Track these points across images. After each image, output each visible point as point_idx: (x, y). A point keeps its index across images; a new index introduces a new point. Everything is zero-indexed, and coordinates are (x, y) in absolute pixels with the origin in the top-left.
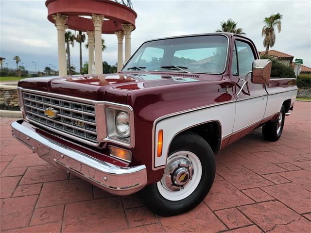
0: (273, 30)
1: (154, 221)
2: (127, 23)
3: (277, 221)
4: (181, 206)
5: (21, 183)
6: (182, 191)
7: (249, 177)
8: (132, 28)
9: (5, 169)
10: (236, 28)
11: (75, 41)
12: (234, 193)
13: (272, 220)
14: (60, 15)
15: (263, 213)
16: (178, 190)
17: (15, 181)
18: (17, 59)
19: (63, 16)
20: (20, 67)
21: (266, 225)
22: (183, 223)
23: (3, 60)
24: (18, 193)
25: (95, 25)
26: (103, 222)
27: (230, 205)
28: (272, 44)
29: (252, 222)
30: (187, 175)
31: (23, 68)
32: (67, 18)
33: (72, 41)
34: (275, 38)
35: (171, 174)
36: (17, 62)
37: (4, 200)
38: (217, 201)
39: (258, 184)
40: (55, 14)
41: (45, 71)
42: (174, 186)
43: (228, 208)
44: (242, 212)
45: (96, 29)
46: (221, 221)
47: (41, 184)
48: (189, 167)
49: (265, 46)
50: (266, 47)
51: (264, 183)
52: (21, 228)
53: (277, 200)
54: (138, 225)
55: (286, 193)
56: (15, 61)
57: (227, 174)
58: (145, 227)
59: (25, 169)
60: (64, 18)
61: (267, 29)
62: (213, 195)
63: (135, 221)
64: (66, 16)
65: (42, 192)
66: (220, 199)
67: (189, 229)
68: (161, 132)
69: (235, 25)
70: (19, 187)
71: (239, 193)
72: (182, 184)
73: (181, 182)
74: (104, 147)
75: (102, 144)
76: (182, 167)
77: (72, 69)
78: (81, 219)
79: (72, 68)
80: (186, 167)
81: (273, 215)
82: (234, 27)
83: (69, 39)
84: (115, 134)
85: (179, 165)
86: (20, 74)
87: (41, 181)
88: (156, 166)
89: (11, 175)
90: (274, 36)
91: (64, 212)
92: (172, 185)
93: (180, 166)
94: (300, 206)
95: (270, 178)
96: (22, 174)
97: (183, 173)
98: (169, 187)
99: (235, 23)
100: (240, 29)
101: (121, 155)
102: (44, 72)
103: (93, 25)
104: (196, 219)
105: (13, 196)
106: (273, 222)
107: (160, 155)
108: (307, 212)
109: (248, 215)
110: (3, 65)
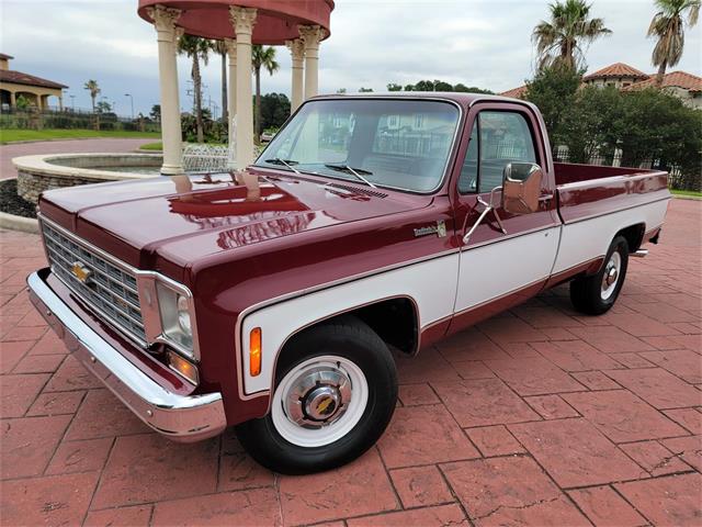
0: (680, 23)
1: (266, 481)
2: (310, 24)
3: (504, 501)
4: (321, 457)
5: (48, 388)
6: (324, 431)
7: (496, 399)
8: (320, 34)
9: (24, 357)
10: (588, 19)
11: (210, 51)
12: (447, 434)
13: (496, 497)
14: (163, 8)
15: (486, 481)
16: (318, 428)
17: (37, 382)
18: (92, 87)
19: (169, 10)
20: (100, 104)
21: (480, 507)
22: (320, 491)
23: (63, 90)
24: (38, 409)
25: (236, 32)
26: (174, 478)
27: (428, 459)
28: (675, 60)
29: (456, 497)
30: (333, 401)
31: (107, 106)
32: (177, 14)
33: (205, 50)
34: (682, 45)
35: (300, 399)
36: (93, 95)
37: (10, 422)
38: (405, 449)
39: (506, 417)
40: (153, 6)
41: (152, 115)
42: (308, 421)
43: (421, 466)
44: (443, 475)
45: (240, 39)
46: (395, 491)
47: (84, 392)
48: (339, 386)
49: (656, 64)
50: (658, 67)
51: (520, 416)
52: (30, 477)
53: (529, 454)
54: (236, 488)
55: (557, 441)
56: (90, 91)
57: (452, 391)
58: (247, 492)
59: (61, 357)
60: (173, 14)
61: (664, 20)
62: (403, 437)
63: (232, 479)
64: (177, 10)
65: (82, 408)
66: (413, 445)
67: (326, 503)
68: (257, 331)
69: (586, 10)
70: (42, 396)
71: (457, 434)
72: (323, 417)
73: (321, 413)
74: (161, 350)
75: (157, 346)
76: (323, 385)
77: (205, 115)
78: (136, 468)
79: (205, 111)
80: (332, 386)
81: (505, 485)
82: (582, 15)
83: (198, 47)
84: (176, 329)
85: (318, 382)
86: (99, 123)
87: (85, 385)
88: (248, 392)
89: (34, 371)
90: (682, 40)
91: (109, 453)
92: (304, 419)
93: (319, 384)
94: (573, 471)
95: (538, 406)
96: (53, 369)
97: (324, 398)
98: (299, 422)
99: (587, 5)
100: (599, 20)
101: (184, 371)
102: (150, 117)
103: (233, 30)
104: (349, 482)
105: (29, 414)
106: (495, 501)
107: (256, 372)
108: (580, 485)
109: (454, 481)
110: (63, 101)
